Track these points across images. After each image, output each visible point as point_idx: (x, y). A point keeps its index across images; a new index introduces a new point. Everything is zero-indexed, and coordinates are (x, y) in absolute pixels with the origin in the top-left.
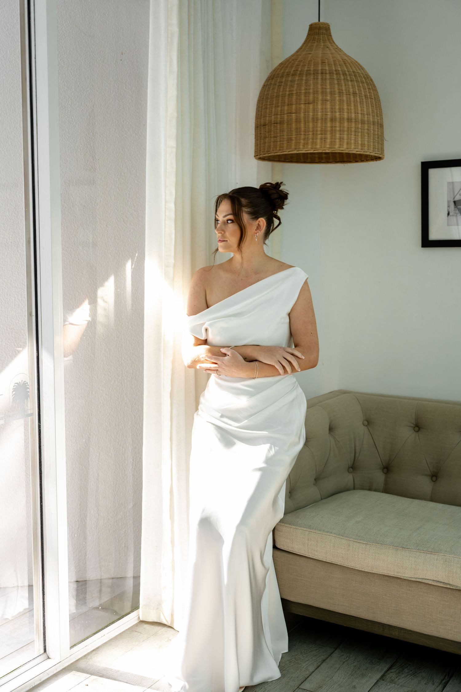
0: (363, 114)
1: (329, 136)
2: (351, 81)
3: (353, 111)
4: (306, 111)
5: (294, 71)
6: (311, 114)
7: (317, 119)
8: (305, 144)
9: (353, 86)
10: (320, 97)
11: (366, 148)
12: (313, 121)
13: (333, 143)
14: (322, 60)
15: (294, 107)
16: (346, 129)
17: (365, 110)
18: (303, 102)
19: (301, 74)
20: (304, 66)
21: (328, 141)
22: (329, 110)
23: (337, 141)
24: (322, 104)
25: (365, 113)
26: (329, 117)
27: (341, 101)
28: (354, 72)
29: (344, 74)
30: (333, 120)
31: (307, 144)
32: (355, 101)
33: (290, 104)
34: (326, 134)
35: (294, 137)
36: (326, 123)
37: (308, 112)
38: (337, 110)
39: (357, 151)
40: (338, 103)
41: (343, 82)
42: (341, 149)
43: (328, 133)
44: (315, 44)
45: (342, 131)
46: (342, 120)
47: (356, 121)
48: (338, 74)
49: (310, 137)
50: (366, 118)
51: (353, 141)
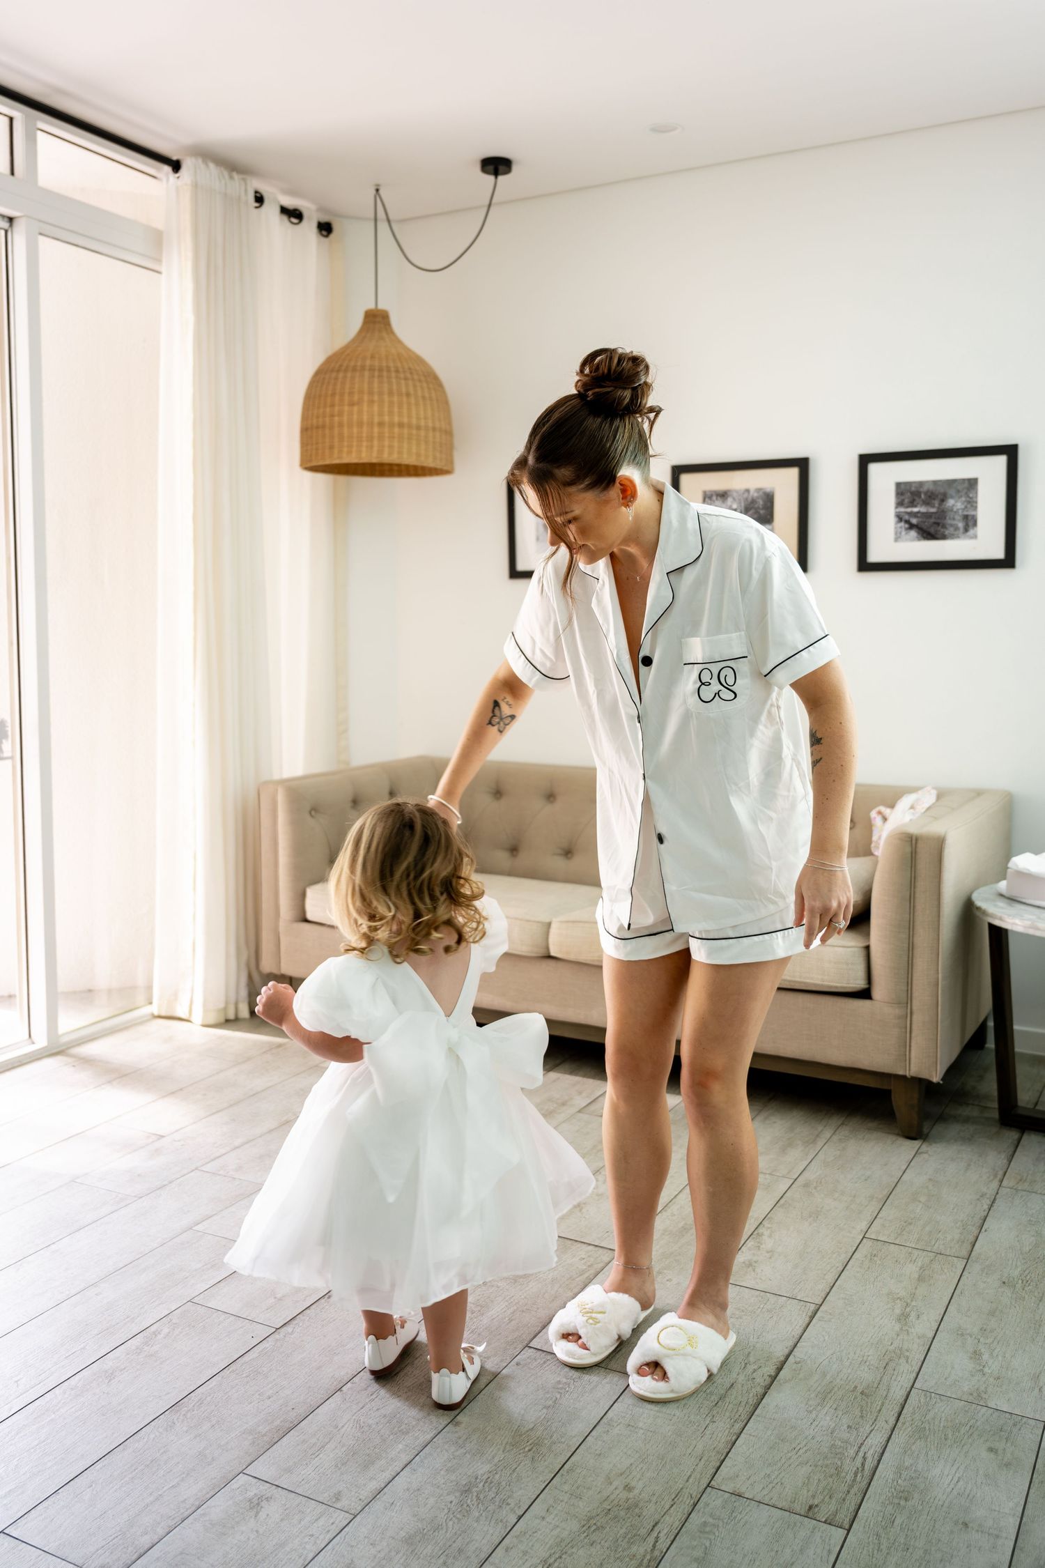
0: (418, 419)
1: (376, 443)
2: (405, 379)
3: (405, 414)
4: (350, 414)
6: (355, 417)
7: (362, 423)
8: (350, 452)
9: (407, 385)
10: (366, 398)
12: (358, 426)
13: (381, 451)
14: (371, 353)
15: (336, 409)
16: (396, 435)
17: (422, 413)
18: (346, 403)
19: (346, 371)
20: (349, 359)
21: (375, 449)
22: (376, 413)
24: (368, 406)
25: (422, 416)
27: (391, 403)
28: (410, 369)
29: (397, 371)
30: (381, 424)
32: (409, 404)
33: (332, 406)
34: (372, 441)
35: (336, 442)
36: (372, 428)
37: (352, 415)
38: (386, 413)
40: (386, 405)
41: (394, 380)
43: (376, 439)
44: (368, 335)
45: (392, 438)
46: (392, 425)
47: (410, 426)
48: (389, 370)
49: (355, 444)
50: (422, 423)
51: (405, 450)
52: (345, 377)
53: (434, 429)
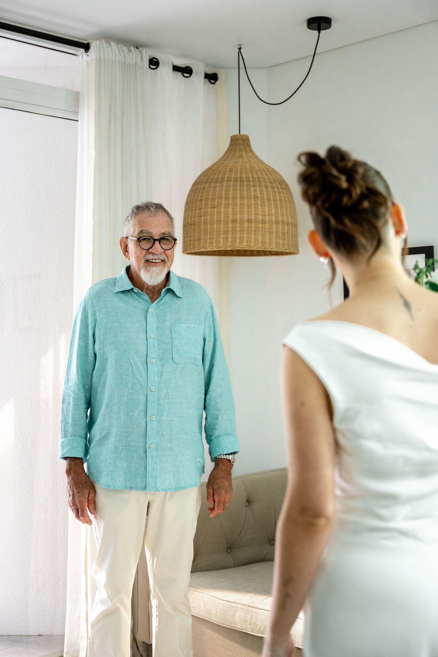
0: (264, 215)
1: (230, 236)
2: (254, 186)
3: (253, 213)
4: (212, 214)
5: (207, 179)
6: (215, 216)
7: (220, 221)
9: (255, 191)
11: (267, 245)
12: (217, 223)
13: (234, 241)
14: (231, 169)
15: (203, 211)
16: (246, 229)
17: (267, 211)
18: (209, 207)
19: (211, 182)
20: (215, 174)
21: (230, 239)
22: (230, 213)
23: (238, 240)
24: (225, 208)
25: (267, 214)
26: (230, 219)
27: (242, 205)
28: (259, 178)
29: (248, 180)
30: (234, 221)
31: (212, 242)
32: (256, 205)
33: (200, 209)
34: (227, 234)
35: (202, 236)
36: (228, 224)
37: (213, 215)
38: (238, 213)
39: (257, 248)
40: (239, 206)
41: (245, 188)
42: (241, 246)
43: (230, 233)
44: (231, 154)
45: (242, 231)
46: (242, 221)
47: (256, 221)
48: (242, 180)
49: (215, 236)
50: (267, 218)
51: (253, 240)
52: (210, 187)
53: (277, 223)
